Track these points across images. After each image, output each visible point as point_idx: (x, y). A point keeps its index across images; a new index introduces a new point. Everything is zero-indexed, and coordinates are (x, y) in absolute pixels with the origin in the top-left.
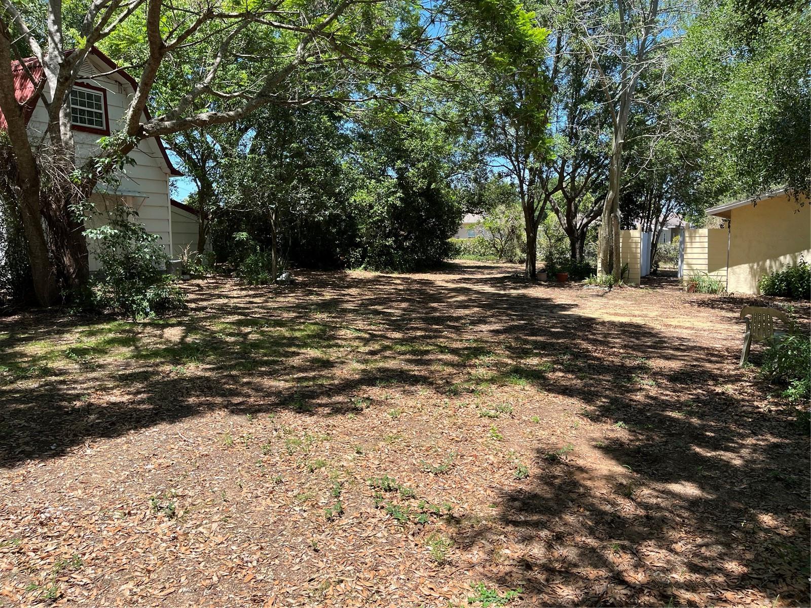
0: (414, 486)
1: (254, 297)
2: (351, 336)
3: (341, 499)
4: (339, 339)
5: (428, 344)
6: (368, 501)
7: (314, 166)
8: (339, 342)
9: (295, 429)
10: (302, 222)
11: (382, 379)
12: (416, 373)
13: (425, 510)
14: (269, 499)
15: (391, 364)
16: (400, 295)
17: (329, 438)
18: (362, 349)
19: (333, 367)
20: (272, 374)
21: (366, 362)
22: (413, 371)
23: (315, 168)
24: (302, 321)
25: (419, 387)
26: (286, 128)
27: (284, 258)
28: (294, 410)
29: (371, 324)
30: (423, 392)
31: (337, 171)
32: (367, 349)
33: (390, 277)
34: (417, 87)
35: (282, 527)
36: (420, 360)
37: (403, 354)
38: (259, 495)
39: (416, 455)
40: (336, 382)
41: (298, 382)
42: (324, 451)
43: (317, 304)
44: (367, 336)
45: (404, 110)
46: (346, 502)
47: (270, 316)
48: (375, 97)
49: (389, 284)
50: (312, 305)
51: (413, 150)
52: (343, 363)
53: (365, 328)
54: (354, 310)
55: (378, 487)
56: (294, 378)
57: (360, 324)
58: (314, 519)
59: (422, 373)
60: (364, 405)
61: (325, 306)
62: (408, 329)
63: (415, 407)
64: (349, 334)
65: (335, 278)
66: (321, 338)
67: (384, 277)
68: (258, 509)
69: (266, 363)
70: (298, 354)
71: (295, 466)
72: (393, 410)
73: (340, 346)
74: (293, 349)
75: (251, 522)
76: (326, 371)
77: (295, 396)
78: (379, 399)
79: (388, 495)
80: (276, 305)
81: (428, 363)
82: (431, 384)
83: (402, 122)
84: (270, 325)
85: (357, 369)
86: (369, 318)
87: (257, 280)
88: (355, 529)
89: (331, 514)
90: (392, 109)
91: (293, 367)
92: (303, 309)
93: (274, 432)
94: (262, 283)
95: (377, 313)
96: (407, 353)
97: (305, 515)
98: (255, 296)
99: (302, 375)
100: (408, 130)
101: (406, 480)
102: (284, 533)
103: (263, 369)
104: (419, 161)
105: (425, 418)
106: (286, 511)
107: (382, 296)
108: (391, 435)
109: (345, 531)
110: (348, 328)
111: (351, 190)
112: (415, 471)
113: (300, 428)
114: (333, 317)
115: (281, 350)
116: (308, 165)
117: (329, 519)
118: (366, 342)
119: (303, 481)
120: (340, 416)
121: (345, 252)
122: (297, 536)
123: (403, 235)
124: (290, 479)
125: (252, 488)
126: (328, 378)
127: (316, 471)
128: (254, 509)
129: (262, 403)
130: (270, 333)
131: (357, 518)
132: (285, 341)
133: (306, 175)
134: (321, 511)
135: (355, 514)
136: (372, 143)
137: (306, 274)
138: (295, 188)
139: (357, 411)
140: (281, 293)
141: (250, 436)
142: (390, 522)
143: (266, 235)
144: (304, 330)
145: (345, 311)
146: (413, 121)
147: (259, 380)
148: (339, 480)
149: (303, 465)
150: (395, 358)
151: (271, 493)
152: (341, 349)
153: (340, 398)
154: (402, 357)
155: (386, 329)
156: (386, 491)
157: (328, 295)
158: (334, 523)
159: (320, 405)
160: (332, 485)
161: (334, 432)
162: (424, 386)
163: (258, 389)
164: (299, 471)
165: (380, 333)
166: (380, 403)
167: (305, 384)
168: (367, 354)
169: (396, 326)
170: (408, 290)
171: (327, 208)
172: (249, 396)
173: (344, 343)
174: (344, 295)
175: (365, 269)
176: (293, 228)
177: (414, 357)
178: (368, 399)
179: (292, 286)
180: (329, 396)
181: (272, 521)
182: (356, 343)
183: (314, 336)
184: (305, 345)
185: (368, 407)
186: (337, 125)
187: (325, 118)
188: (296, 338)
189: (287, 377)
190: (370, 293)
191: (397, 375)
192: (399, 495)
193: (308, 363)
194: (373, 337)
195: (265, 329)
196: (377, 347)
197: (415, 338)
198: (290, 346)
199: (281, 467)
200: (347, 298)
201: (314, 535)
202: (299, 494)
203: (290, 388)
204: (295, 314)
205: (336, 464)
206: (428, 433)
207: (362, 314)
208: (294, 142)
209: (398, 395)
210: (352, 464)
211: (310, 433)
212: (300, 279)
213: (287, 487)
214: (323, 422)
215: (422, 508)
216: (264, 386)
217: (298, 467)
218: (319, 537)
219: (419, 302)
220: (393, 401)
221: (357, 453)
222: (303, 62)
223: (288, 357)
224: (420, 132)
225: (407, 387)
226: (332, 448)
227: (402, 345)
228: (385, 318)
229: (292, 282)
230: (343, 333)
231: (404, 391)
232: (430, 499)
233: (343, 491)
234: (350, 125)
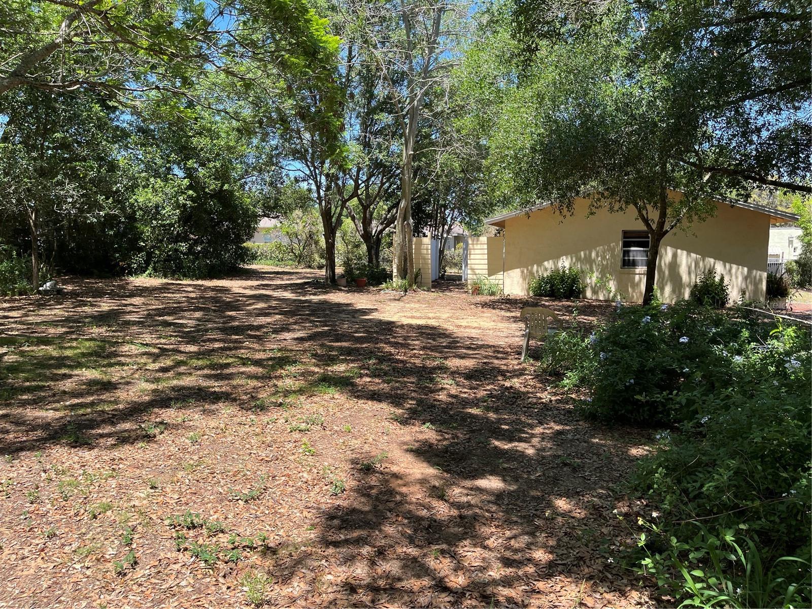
0: (221, 518)
1: (9, 310)
2: (136, 352)
3: (134, 546)
4: (123, 356)
5: (228, 356)
6: (168, 544)
7: (85, 160)
8: (122, 359)
9: (71, 468)
10: (70, 224)
11: (177, 399)
12: (217, 389)
13: (236, 544)
14: (40, 558)
15: (187, 381)
16: (193, 303)
17: (115, 474)
18: (151, 366)
19: (116, 388)
20: (36, 403)
21: (157, 380)
22: (213, 387)
23: (85, 162)
24: (74, 337)
25: (221, 404)
26: (47, 115)
27: (48, 263)
28: (67, 444)
29: (160, 338)
30: (226, 410)
31: (113, 167)
32: (157, 366)
33: (180, 284)
34: (205, 83)
35: (60, 592)
36: (220, 374)
37: (200, 369)
38: (26, 555)
39: (222, 482)
40: (121, 406)
41: (71, 410)
42: (109, 491)
43: (93, 317)
44: (156, 351)
45: (190, 105)
46: (140, 549)
47: (32, 333)
48: (157, 88)
49: (179, 291)
50: (86, 317)
51: (202, 149)
52: (128, 383)
53: (154, 342)
54: (139, 323)
55: (179, 525)
56: (66, 406)
57: (148, 338)
58: (100, 577)
59: (224, 389)
60: (157, 431)
61: (102, 319)
62: (204, 341)
63: (217, 428)
64: (134, 349)
65: (114, 286)
66: (99, 356)
67: (173, 284)
68: (25, 573)
69: (28, 390)
70: (70, 376)
71: (72, 513)
72: (192, 434)
73: (123, 364)
74: (63, 371)
75: (17, 592)
76: (108, 394)
77: (69, 427)
78: (174, 422)
79: (192, 533)
80: (39, 320)
81: (229, 377)
82: (235, 400)
83: (189, 118)
84: (32, 344)
85: (146, 390)
86: (158, 331)
87: (13, 290)
88: (153, 581)
89: (122, 567)
90: (176, 103)
91: (64, 392)
92: (75, 324)
93: (43, 474)
94: (20, 294)
95: (167, 324)
96: (205, 367)
97: (88, 572)
98: (11, 309)
99: (76, 401)
100: (195, 127)
101: (212, 512)
102: (62, 598)
103: (25, 397)
104: (209, 161)
105: (229, 439)
106: (64, 571)
107: (171, 305)
108: (192, 462)
109: (140, 585)
110: (132, 343)
111: (132, 189)
112: (222, 500)
113: (76, 466)
114: (114, 331)
115: (48, 373)
116: (77, 158)
117: (120, 573)
118: (155, 357)
119: (84, 530)
120: (127, 447)
121: (126, 257)
122: (79, 600)
123: (193, 239)
124: (67, 530)
125: (17, 547)
126: (110, 402)
127: (100, 516)
128: (20, 573)
129: (25, 439)
130: (32, 354)
131: (155, 566)
132: (52, 362)
133: (73, 169)
134: (108, 565)
135: (153, 563)
136: (154, 138)
137: (77, 282)
138: (61, 184)
139: (149, 438)
140: (44, 305)
141: (10, 482)
142: (196, 565)
143: (24, 237)
144: (76, 348)
145: (128, 323)
146: (202, 118)
147: (20, 410)
148: (130, 524)
149: (82, 511)
150: (190, 374)
151: (43, 550)
152: (126, 368)
153: (127, 426)
154: (199, 372)
155: (179, 341)
156: (189, 529)
157: (106, 305)
158: (126, 578)
159: (102, 436)
160: (121, 532)
161: (121, 466)
162: (226, 403)
163: (18, 422)
164: (78, 518)
165: (171, 347)
166: (176, 427)
167: (81, 412)
168: (157, 371)
169: (190, 338)
170: (201, 297)
171: (101, 208)
172: (7, 432)
173: (128, 360)
174: (126, 305)
175: (150, 275)
176: (58, 230)
177: (213, 372)
178: (161, 423)
179: (59, 296)
180: (113, 424)
181: (45, 586)
182: (143, 360)
183: (90, 354)
184: (79, 365)
185: (162, 433)
186: (112, 116)
187: (97, 107)
188: (67, 358)
189: (58, 405)
190: (157, 302)
191: (195, 393)
192: (205, 531)
193: (84, 387)
194: (164, 352)
195: (26, 348)
196: (169, 363)
197: (213, 350)
198: (59, 367)
199: (53, 516)
200: (130, 308)
201: (102, 597)
202: (79, 548)
203: (62, 418)
204: (64, 330)
205: (125, 505)
206: (234, 456)
207: (149, 326)
208: (58, 132)
209: (197, 416)
210: (145, 502)
211: (90, 471)
212: (70, 288)
213: (63, 540)
214: (107, 455)
215: (233, 543)
216: (27, 418)
217: (76, 515)
218: (108, 598)
219: (215, 311)
220: (191, 423)
221: (152, 488)
222: (68, 41)
223: (58, 380)
224: (209, 130)
225: (207, 406)
226: (120, 486)
227: (198, 359)
228: (177, 329)
229: (60, 292)
230: (127, 349)
231: (204, 411)
232: (241, 530)
233: (136, 536)
234: (127, 117)
